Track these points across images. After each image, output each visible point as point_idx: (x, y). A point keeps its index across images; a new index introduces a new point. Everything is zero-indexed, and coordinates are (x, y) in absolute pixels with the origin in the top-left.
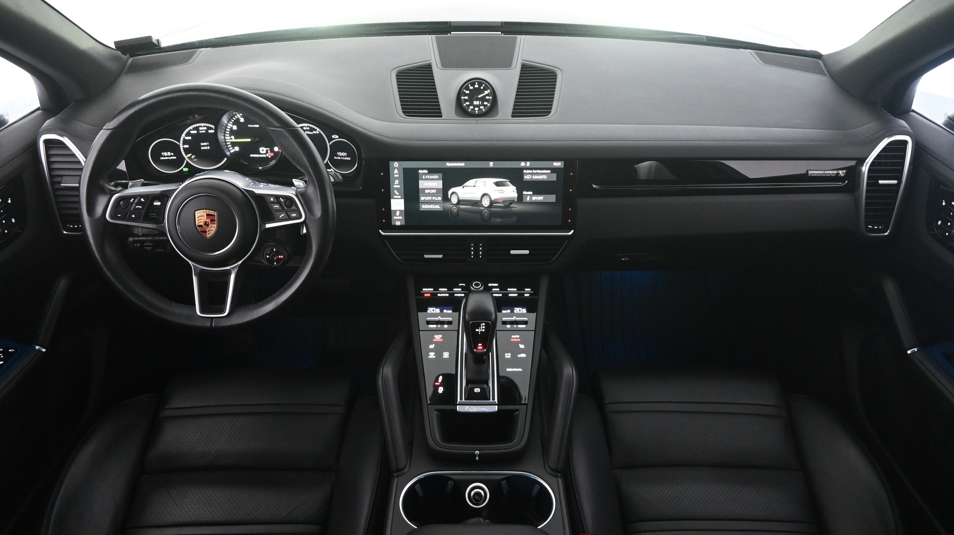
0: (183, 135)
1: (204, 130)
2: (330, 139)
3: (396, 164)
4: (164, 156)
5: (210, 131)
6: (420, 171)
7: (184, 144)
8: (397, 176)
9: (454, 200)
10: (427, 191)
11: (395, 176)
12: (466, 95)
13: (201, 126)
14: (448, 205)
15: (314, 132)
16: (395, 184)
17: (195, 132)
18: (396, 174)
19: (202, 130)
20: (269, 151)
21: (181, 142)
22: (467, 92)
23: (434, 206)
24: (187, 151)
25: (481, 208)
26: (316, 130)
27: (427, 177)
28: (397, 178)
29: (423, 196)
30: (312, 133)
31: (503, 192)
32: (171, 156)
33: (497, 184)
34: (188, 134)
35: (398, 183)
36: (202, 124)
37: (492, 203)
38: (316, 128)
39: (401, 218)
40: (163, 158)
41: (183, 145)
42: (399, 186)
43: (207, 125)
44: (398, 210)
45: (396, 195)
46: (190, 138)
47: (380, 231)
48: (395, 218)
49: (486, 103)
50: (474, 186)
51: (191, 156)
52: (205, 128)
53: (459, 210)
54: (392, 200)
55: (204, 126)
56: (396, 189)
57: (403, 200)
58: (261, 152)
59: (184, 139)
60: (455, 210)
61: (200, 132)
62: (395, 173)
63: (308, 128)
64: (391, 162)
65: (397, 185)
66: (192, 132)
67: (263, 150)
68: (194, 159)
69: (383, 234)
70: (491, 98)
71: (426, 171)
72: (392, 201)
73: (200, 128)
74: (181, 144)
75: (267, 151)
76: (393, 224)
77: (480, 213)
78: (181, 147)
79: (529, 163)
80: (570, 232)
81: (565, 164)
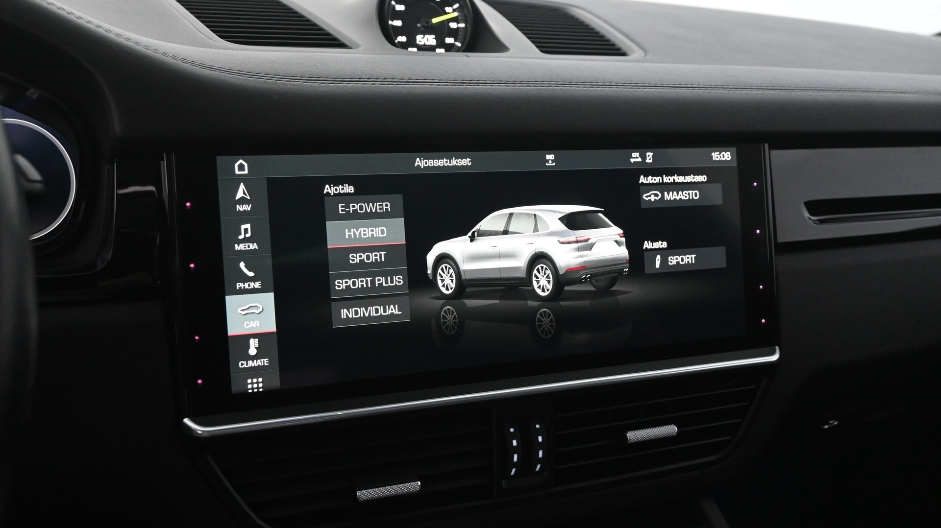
3: (241, 166)
6: (328, 189)
8: (247, 208)
9: (447, 282)
10: (355, 258)
11: (240, 208)
12: (397, 15)
14: (426, 302)
16: (241, 237)
18: (242, 201)
22: (400, 8)
23: (381, 309)
25: (531, 303)
27: (354, 207)
28: (244, 217)
29: (342, 277)
31: (590, 247)
33: (572, 222)
35: (248, 235)
37: (562, 280)
39: (264, 362)
42: (253, 246)
44: (254, 336)
45: (246, 279)
47: (186, 421)
48: (243, 364)
49: (449, 40)
50: (506, 232)
53: (464, 315)
54: (229, 299)
56: (245, 255)
57: (269, 298)
60: (450, 317)
62: (240, 195)
64: (219, 159)
65: (245, 240)
69: (199, 429)
70: (462, 25)
71: (349, 189)
72: (232, 303)
76: (235, 388)
77: (528, 319)
79: (650, 154)
80: (772, 353)
81: (740, 157)
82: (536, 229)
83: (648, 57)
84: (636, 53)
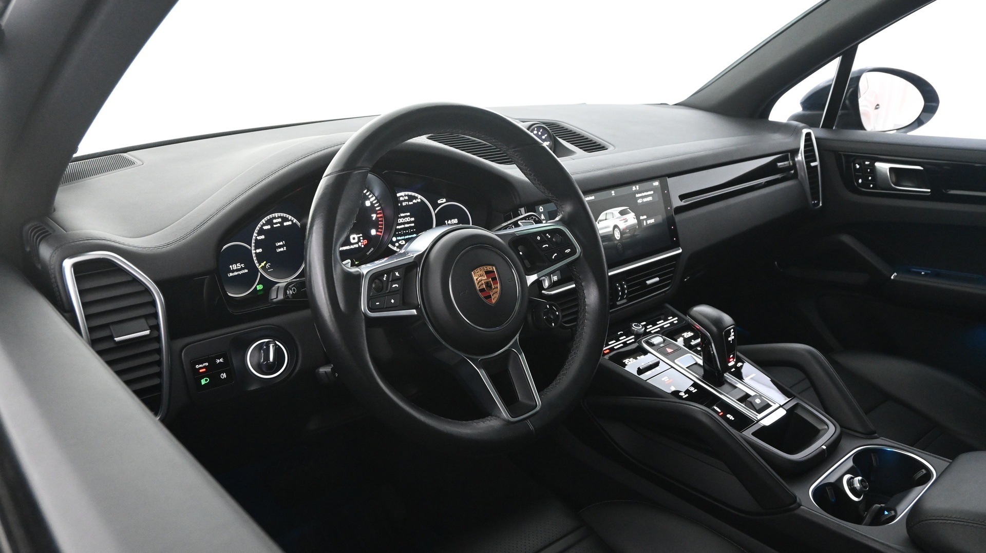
0: (255, 234)
1: (279, 223)
2: (435, 206)
4: (233, 271)
5: (285, 224)
7: (256, 248)
13: (275, 218)
15: (414, 201)
17: (268, 227)
19: (276, 223)
20: (361, 238)
21: (253, 245)
24: (260, 257)
25: (615, 242)
26: (416, 198)
30: (411, 203)
31: (627, 221)
32: (242, 269)
33: (621, 213)
34: (261, 232)
36: (276, 215)
37: (622, 234)
38: (416, 195)
40: (231, 274)
41: (255, 250)
43: (282, 214)
46: (263, 237)
50: (606, 219)
51: (265, 264)
52: (280, 220)
55: (279, 217)
58: (352, 241)
59: (256, 240)
61: (275, 226)
63: (407, 198)
66: (266, 228)
67: (354, 238)
68: (269, 268)
73: (275, 221)
74: (253, 248)
75: (359, 238)
77: (615, 248)
78: (253, 252)
79: (637, 187)
80: (679, 249)
81: (660, 183)
82: (613, 217)
83: (616, 149)
84: (611, 148)
